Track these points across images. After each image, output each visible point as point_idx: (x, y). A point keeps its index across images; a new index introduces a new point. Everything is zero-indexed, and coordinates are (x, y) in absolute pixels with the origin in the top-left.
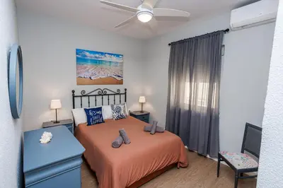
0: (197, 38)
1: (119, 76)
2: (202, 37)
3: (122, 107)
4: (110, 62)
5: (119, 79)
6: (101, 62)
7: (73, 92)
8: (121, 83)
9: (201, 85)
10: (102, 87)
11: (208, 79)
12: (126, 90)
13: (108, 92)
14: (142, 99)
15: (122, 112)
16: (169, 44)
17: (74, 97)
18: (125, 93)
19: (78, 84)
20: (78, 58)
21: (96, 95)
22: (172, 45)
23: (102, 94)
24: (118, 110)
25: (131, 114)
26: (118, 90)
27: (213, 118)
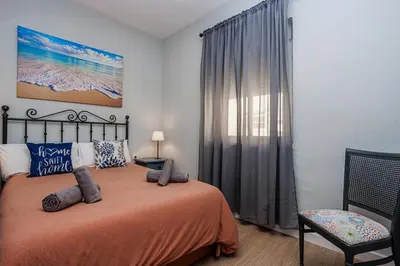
0: (244, 14)
1: (114, 92)
2: (254, 10)
3: (116, 145)
8: (118, 104)
9: (256, 99)
10: (78, 108)
11: (268, 88)
12: (127, 118)
13: (91, 119)
14: (158, 136)
15: (116, 154)
16: (201, 35)
17: (6, 119)
18: (127, 124)
21: (62, 122)
22: (206, 35)
23: (78, 121)
24: (108, 151)
25: (138, 162)
26: (112, 117)
27: (283, 151)
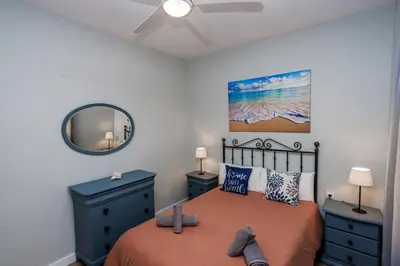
1: (299, 116)
4: (280, 90)
5: (301, 121)
6: (261, 94)
7: (224, 140)
8: (306, 129)
10: (263, 136)
12: (317, 145)
13: (274, 146)
17: (224, 147)
18: (316, 153)
19: (231, 130)
20: (230, 95)
21: (252, 149)
23: (263, 148)
26: (297, 144)
